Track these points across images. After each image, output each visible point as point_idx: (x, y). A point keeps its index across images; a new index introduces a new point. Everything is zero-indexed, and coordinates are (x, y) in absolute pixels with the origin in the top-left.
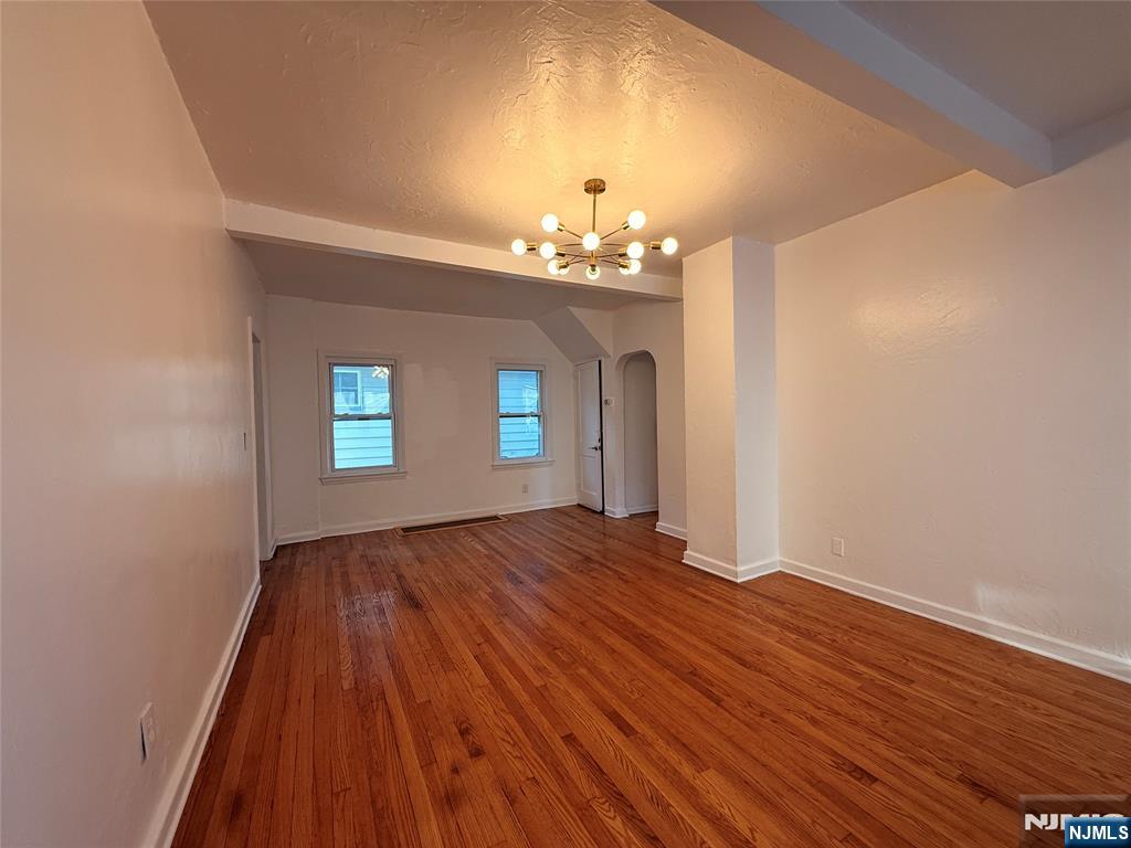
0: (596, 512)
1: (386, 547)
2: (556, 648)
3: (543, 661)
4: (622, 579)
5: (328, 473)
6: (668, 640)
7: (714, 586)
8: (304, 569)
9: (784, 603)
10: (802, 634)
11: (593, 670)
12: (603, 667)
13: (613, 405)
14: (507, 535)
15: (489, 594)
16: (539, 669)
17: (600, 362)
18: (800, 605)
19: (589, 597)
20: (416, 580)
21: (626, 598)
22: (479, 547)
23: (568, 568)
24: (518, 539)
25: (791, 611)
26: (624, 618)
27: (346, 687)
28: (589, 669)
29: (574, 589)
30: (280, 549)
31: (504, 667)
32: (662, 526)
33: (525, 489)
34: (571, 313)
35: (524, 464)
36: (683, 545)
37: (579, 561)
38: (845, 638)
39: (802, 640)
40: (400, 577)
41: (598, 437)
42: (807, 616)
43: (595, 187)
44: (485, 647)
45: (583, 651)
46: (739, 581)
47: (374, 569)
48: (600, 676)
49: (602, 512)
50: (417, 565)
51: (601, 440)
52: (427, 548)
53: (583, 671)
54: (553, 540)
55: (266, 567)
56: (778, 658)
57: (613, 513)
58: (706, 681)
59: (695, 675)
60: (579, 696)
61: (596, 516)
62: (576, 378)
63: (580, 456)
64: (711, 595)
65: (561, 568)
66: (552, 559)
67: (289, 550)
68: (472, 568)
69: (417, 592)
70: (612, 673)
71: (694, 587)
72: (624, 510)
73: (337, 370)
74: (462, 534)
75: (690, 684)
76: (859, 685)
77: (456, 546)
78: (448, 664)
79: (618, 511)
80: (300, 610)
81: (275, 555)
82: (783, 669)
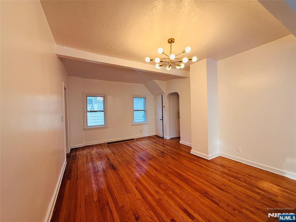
0: (161, 137)
1: (103, 149)
2: (160, 184)
3: (158, 189)
4: (174, 159)
5: (86, 127)
6: (194, 180)
7: (202, 161)
8: (79, 156)
9: (225, 167)
10: (235, 178)
11: (174, 192)
12: (177, 191)
13: (166, 107)
14: (137, 145)
15: (136, 164)
16: (157, 192)
17: (162, 95)
18: (231, 168)
19: (166, 166)
20: (113, 160)
21: (177, 165)
22: (130, 149)
23: (157, 155)
24: (141, 146)
25: (228, 170)
26: (178, 173)
27: (95, 200)
28: (173, 192)
29: (161, 162)
30: (72, 150)
31: (145, 191)
32: (181, 142)
33: (141, 131)
34: (155, 82)
35: (141, 124)
36: (190, 148)
37: (160, 153)
38: (249, 179)
39: (236, 180)
40: (108, 159)
41: (162, 116)
42: (234, 172)
43: (171, 41)
44: (138, 184)
45: (169, 185)
46: (209, 159)
47: (100, 156)
48: (176, 194)
49: (163, 137)
50: (113, 155)
51: (162, 117)
52: (115, 149)
53: (171, 193)
54: (151, 146)
55: (68, 156)
56: (231, 187)
57: (166, 138)
58: (211, 196)
59: (207, 194)
60: (172, 203)
61: (161, 139)
62: (155, 100)
63: (156, 121)
64: (202, 164)
65: (155, 155)
66: (151, 152)
67: (75, 150)
68: (129, 155)
69: (114, 164)
70: (180, 193)
71: (196, 161)
72: (169, 137)
73: (88, 98)
74: (124, 144)
75: (207, 198)
76: (261, 197)
77: (123, 148)
78: (128, 191)
79: (168, 137)
80: (79, 171)
81: (71, 152)
82: (234, 191)
